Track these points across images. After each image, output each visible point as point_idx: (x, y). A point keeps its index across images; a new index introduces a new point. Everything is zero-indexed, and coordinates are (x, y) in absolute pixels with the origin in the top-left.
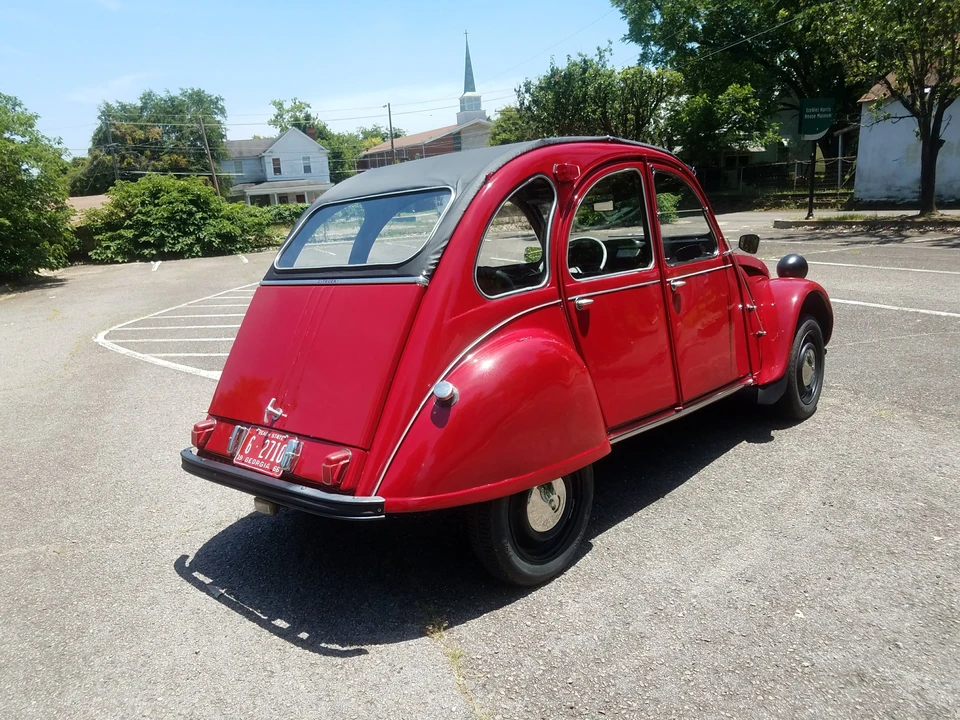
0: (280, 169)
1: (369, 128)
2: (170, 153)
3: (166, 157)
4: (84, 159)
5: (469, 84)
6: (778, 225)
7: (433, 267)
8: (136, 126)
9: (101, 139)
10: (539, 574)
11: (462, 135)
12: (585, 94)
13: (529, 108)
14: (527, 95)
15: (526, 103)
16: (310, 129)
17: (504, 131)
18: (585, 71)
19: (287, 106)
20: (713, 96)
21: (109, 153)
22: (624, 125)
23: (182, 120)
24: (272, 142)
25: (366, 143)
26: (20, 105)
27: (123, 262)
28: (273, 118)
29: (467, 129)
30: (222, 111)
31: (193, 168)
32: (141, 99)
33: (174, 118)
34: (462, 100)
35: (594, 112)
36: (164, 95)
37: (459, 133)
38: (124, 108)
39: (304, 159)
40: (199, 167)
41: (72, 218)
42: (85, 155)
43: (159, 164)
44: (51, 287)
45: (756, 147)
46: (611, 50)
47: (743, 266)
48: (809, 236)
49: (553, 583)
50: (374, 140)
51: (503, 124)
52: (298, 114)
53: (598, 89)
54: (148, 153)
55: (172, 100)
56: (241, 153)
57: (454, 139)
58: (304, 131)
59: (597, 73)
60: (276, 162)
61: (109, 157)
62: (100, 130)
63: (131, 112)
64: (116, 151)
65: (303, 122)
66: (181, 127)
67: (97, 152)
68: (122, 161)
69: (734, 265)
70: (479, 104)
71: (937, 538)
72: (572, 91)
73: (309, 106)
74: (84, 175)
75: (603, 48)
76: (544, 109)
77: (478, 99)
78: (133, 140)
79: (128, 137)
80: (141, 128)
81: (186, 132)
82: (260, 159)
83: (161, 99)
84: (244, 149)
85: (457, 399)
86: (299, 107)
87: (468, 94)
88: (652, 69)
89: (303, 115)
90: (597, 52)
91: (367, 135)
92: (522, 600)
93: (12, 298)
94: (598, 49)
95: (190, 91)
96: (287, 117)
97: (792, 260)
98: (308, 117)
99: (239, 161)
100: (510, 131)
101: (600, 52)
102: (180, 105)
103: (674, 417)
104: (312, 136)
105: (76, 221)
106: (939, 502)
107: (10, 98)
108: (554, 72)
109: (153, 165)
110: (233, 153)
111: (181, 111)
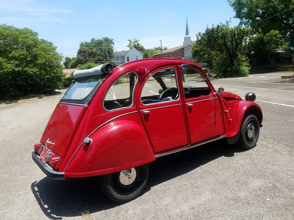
0: (129, 60)
1: (157, 47)
2: (98, 56)
3: (97, 57)
4: (75, 58)
5: (187, 33)
6: (283, 77)
7: (89, 101)
8: (89, 48)
9: (80, 52)
10: (124, 199)
11: (185, 49)
12: (218, 36)
13: (200, 41)
14: (199, 37)
15: (199, 39)
16: (139, 48)
17: (196, 47)
18: (218, 29)
19: (132, 41)
20: (265, 34)
21: (81, 56)
22: (232, 45)
23: (102, 46)
24: (127, 52)
25: (156, 52)
26: (53, 44)
27: (79, 88)
28: (128, 45)
29: (186, 47)
30: (113, 43)
31: (104, 60)
32: (91, 40)
33: (99, 46)
34: (185, 38)
35: (221, 41)
36: (97, 39)
37: (183, 48)
38: (86, 43)
39: (136, 57)
40: (106, 59)
41: (66, 75)
42: (76, 57)
43: (95, 59)
44: (57, 95)
45: (280, 51)
46: (231, 21)
47: (224, 97)
48: (291, 81)
49: (130, 202)
50: (158, 51)
51: (196, 45)
52: (135, 44)
53: (223, 34)
54: (92, 56)
55: (99, 40)
56: (118, 55)
57: (182, 50)
58: (137, 49)
59: (223, 29)
60: (128, 58)
61: (81, 57)
62: (79, 50)
63: (88, 44)
64: (84, 56)
65: (137, 46)
66: (101, 48)
67: (78, 56)
68: (85, 58)
69: (219, 98)
70: (190, 39)
71: (268, 199)
72: (213, 35)
73: (139, 41)
74: (75, 62)
75: (228, 21)
76: (205, 41)
77: (190, 37)
78: (88, 52)
79: (87, 52)
80: (91, 49)
81: (103, 50)
82: (124, 57)
83: (96, 40)
84: (119, 54)
85: (92, 143)
86: (136, 41)
87: (187, 36)
88: (243, 26)
89: (137, 44)
90: (226, 22)
91: (156, 49)
92: (117, 207)
93: (47, 98)
94: (227, 21)
95: (104, 38)
96: (132, 44)
97: (250, 94)
98: (138, 45)
99: (117, 58)
100: (198, 47)
101: (227, 22)
102: (101, 42)
103: (186, 148)
104: (139, 50)
105: (68, 76)
106: (278, 185)
107: (50, 43)
108: (208, 29)
109: (93, 59)
110: (116, 55)
111: (102, 44)
